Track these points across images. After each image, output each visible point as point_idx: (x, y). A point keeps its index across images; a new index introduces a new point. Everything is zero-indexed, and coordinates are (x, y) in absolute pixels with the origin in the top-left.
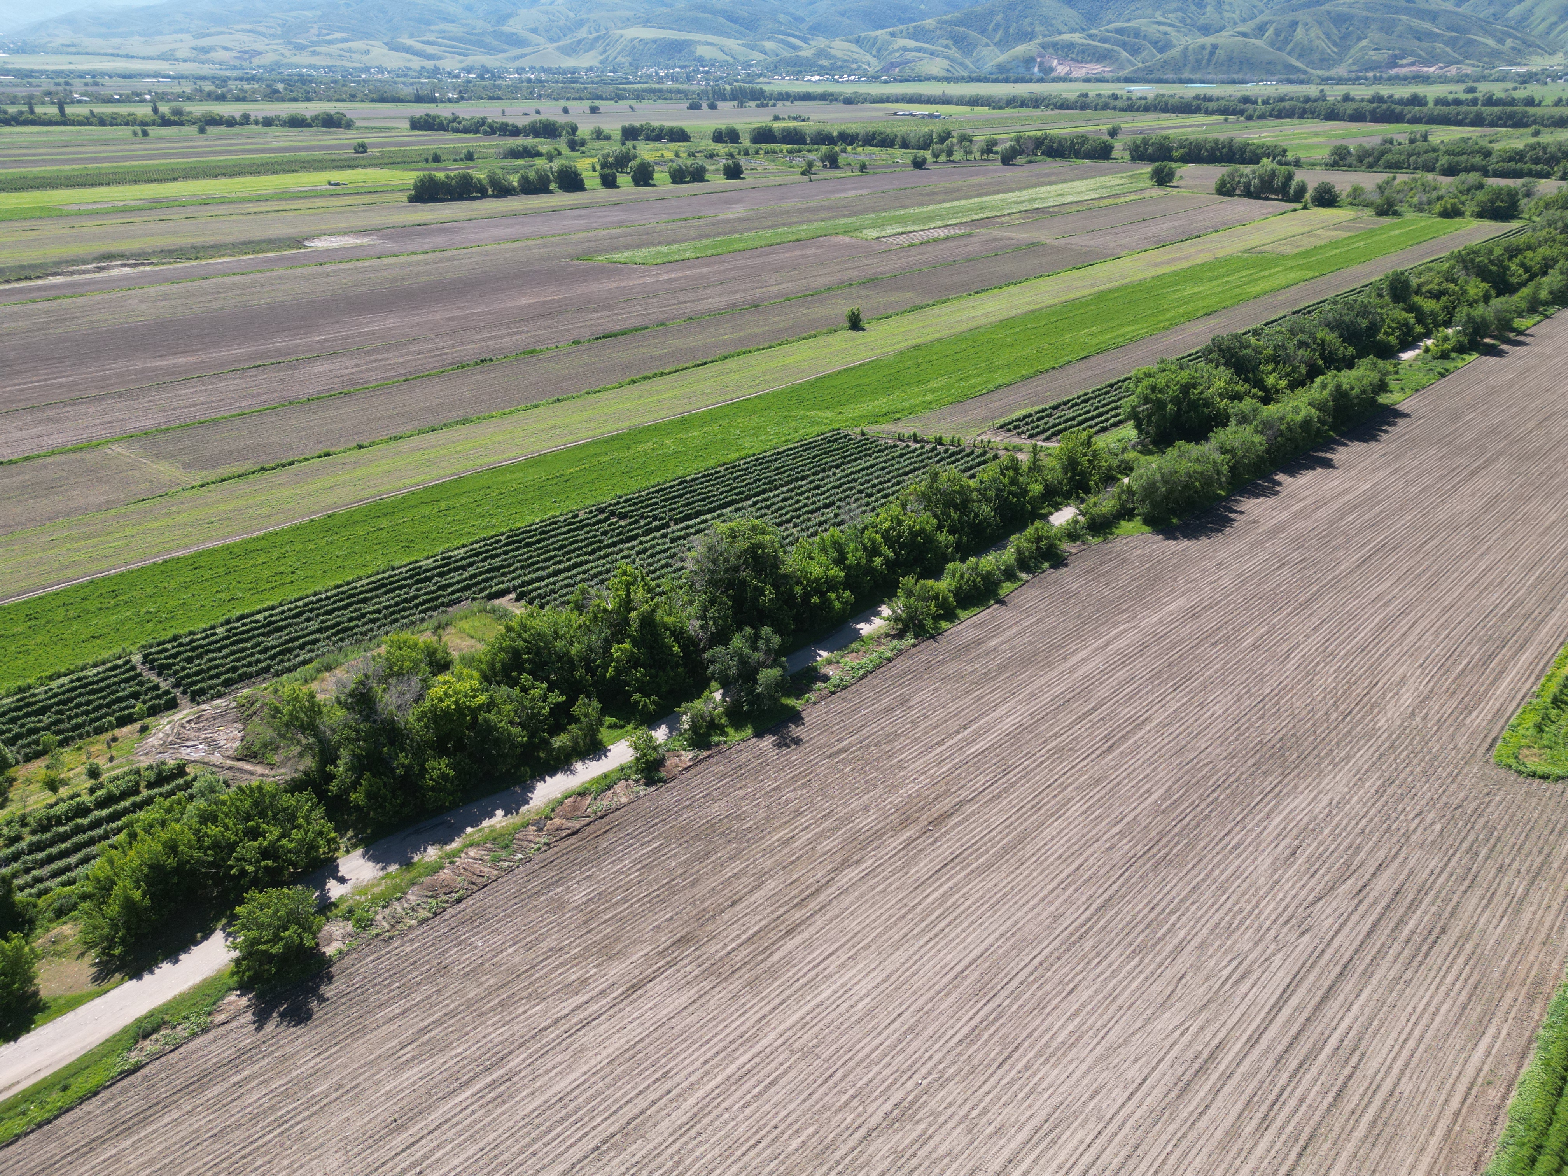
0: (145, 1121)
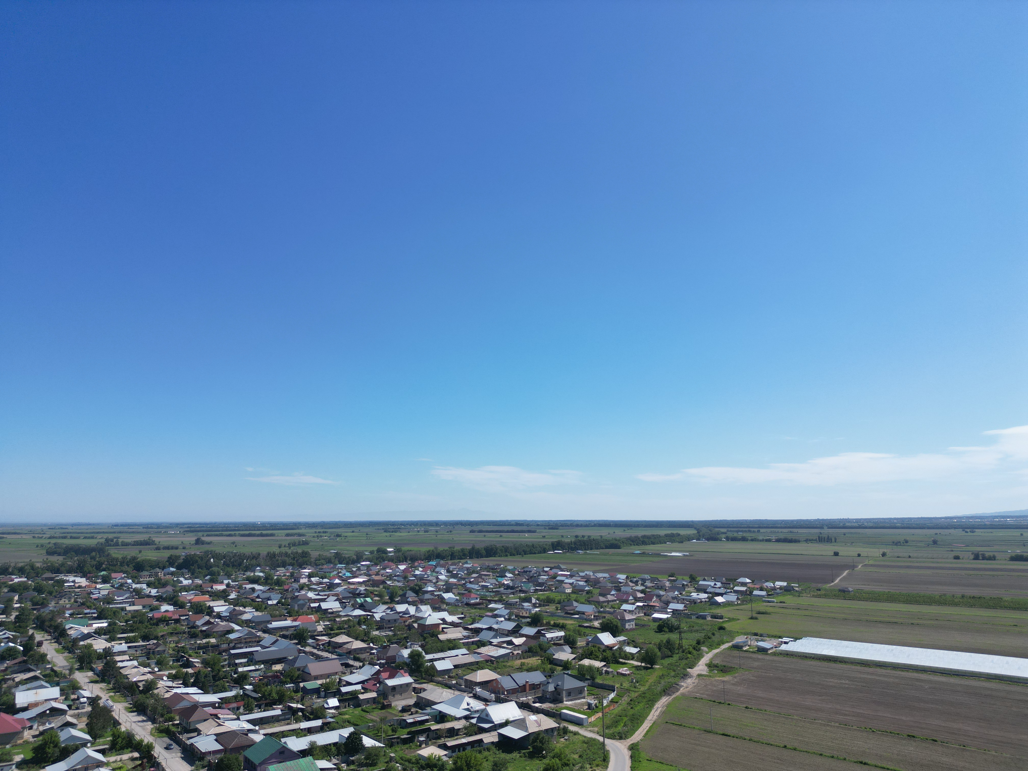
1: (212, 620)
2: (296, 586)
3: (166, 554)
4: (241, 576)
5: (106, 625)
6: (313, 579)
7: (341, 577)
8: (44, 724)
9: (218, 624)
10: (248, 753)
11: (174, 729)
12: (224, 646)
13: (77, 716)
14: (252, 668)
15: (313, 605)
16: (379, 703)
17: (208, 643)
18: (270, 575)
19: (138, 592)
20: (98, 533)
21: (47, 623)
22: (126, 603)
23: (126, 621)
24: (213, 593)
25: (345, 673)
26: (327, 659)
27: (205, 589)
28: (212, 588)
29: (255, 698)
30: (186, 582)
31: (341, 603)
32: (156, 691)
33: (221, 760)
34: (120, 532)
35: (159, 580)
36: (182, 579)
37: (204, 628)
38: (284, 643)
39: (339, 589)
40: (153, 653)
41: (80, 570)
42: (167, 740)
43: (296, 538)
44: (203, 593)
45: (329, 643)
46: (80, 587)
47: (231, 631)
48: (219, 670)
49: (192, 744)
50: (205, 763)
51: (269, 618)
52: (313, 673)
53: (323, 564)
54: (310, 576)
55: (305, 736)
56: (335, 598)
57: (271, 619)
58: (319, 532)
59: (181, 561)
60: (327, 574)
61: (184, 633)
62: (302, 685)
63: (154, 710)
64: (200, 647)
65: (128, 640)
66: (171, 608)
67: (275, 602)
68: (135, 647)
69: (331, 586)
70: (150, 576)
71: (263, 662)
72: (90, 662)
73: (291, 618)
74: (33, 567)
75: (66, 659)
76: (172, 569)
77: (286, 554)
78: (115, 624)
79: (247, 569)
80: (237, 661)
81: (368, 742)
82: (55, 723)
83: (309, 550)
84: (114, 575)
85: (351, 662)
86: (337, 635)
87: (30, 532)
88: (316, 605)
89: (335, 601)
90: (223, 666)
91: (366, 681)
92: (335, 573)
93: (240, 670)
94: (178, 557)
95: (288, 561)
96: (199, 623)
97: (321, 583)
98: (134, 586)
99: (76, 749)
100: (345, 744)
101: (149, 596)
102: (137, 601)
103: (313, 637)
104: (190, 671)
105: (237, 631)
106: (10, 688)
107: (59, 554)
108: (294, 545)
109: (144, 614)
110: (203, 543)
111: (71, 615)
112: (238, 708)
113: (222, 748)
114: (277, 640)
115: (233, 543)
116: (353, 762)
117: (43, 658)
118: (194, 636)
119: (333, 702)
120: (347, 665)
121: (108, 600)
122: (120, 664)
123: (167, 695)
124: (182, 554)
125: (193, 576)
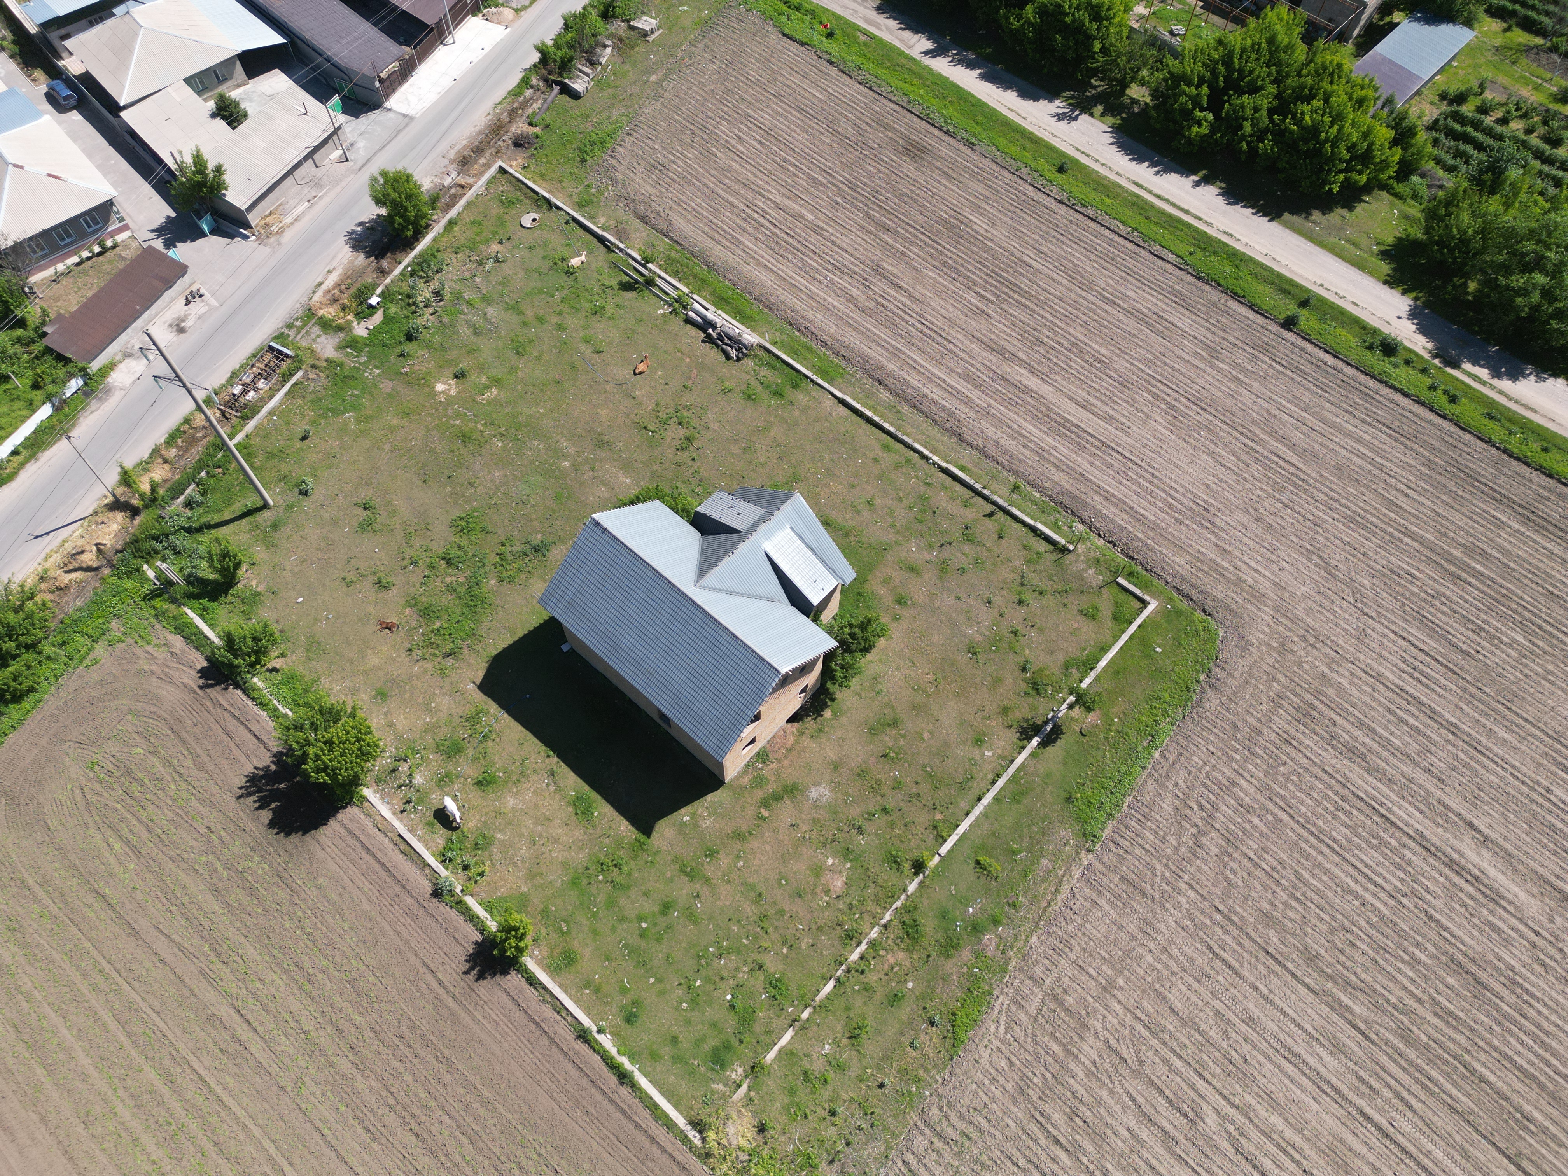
0: (1540, 529)
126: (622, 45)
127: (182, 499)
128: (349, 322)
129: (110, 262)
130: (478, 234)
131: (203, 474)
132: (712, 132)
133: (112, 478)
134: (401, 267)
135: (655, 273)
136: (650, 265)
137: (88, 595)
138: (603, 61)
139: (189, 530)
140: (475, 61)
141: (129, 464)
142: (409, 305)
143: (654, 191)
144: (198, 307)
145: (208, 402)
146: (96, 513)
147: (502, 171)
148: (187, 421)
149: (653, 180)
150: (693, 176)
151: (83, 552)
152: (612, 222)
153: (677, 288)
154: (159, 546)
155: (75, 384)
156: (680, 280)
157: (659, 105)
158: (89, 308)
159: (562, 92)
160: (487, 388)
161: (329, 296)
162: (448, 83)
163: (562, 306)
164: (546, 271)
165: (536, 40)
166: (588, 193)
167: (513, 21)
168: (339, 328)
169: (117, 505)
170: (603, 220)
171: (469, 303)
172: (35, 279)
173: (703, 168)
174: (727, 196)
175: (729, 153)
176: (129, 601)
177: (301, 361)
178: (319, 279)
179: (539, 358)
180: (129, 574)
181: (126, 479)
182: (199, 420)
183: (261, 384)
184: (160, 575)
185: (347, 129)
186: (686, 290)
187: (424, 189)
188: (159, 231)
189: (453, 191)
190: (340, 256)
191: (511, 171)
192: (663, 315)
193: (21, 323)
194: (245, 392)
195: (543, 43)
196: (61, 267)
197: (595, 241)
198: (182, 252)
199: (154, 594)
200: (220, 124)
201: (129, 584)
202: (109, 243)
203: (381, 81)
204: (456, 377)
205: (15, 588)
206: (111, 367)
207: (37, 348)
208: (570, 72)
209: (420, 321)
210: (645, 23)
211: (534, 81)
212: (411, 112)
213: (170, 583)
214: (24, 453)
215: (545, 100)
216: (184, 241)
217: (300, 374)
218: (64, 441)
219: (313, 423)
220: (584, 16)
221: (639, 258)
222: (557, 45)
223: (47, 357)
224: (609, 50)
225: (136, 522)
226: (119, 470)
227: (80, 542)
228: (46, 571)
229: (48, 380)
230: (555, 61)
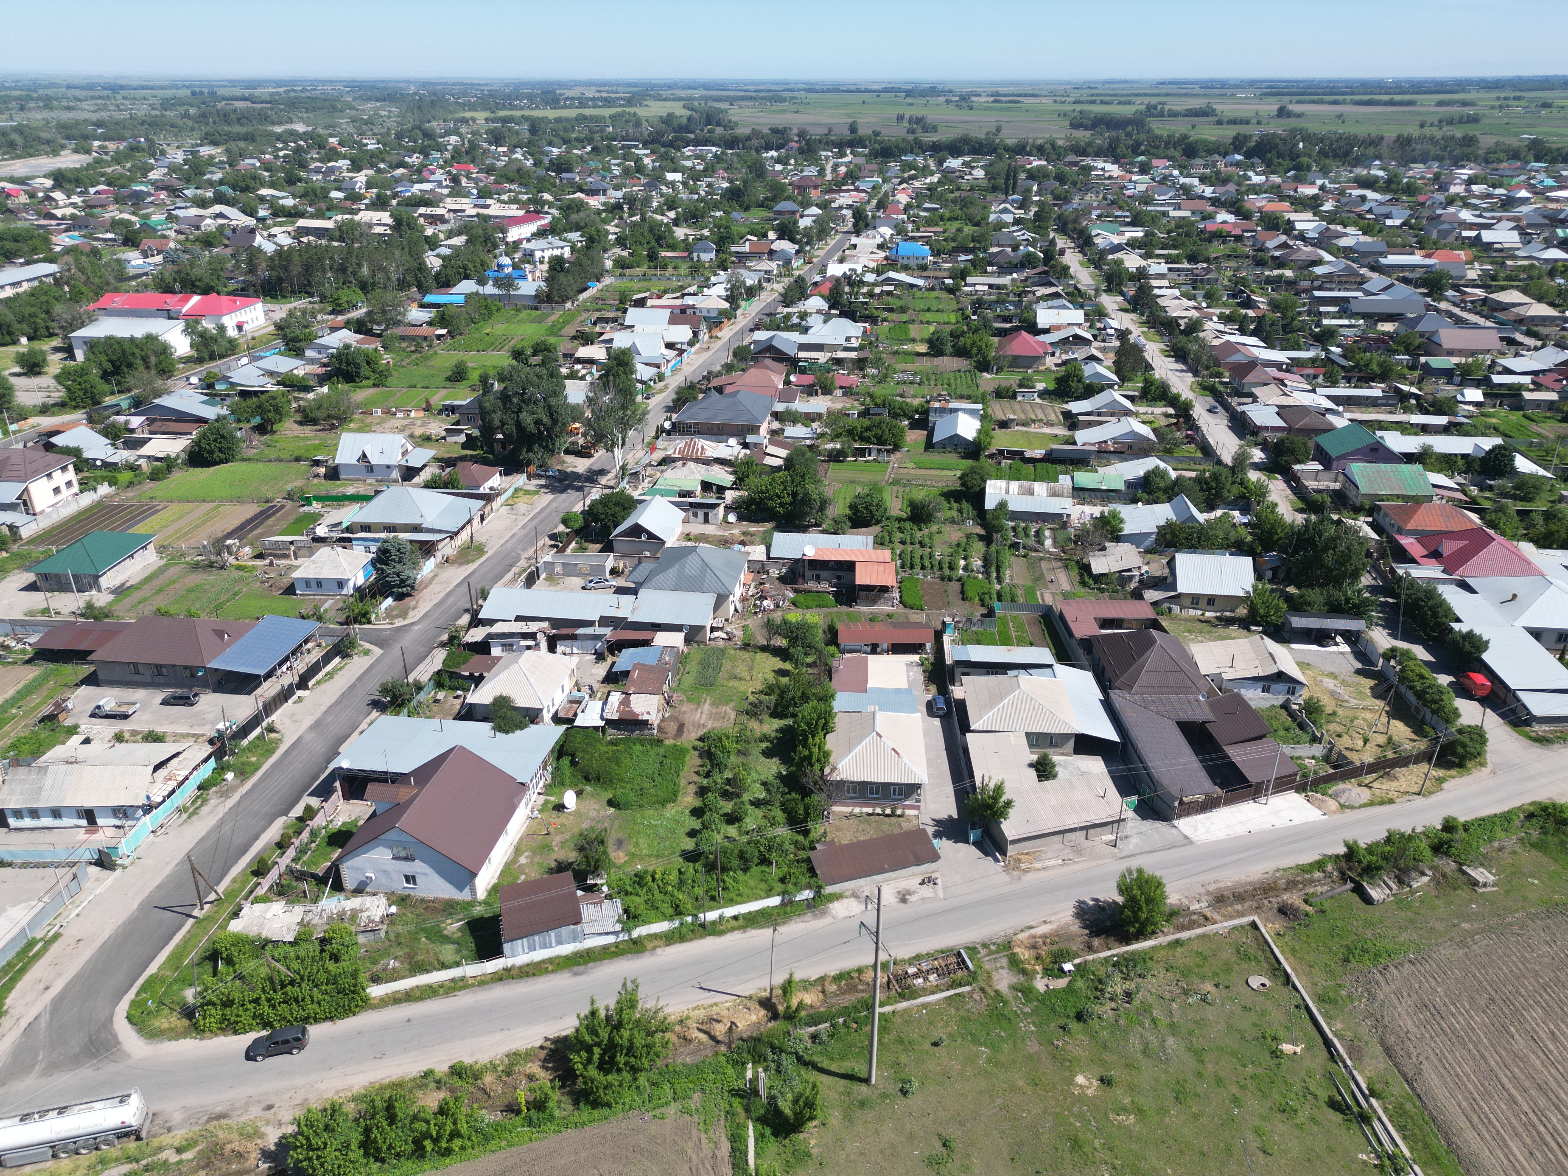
1: (1291, 243)
2: (1440, 197)
3: (1230, 132)
4: (1346, 174)
5: (1141, 234)
6: (1474, 188)
7: (1534, 186)
8: (1067, 352)
9: (1299, 249)
10: (1322, 440)
11: (1221, 388)
12: (1305, 284)
13: (1104, 350)
14: (1345, 322)
15: (1465, 233)
16: (1559, 410)
17: (1281, 276)
18: (1395, 176)
19: (1186, 190)
20: (1137, 95)
21: (1070, 226)
22: (1169, 205)
23: (1168, 232)
24: (1296, 199)
25: (1504, 354)
26: (1476, 326)
27: (1285, 192)
28: (1296, 191)
29: (1343, 367)
30: (1256, 179)
31: (1523, 233)
32: (1201, 335)
33: (1281, 441)
34: (1167, 95)
35: (1218, 173)
36: (1251, 173)
37: (1277, 254)
38: (1403, 291)
39: (1525, 209)
40: (1202, 281)
41: (1112, 153)
42: (1211, 401)
43: (1455, 110)
44: (1282, 198)
45: (1485, 301)
46: (1110, 178)
47: (1319, 262)
48: (1293, 319)
49: (1244, 412)
50: (1260, 439)
51: (1383, 247)
52: (1447, 344)
53: (1500, 161)
54: (1471, 181)
55: (1416, 434)
56: (1514, 224)
57: (1385, 249)
58: (1505, 99)
59: (1252, 144)
60: (1506, 180)
61: (1247, 257)
62: (1423, 359)
63: (1197, 360)
64: (1268, 281)
65: (1169, 259)
66: (1231, 218)
67: (1398, 222)
68: (1178, 270)
69: (1508, 203)
70: (1205, 166)
71: (1364, 316)
72: (1120, 284)
73: (1423, 252)
74: (1053, 146)
75: (1092, 275)
76: (1238, 157)
77: (1432, 140)
78: (1154, 234)
79: (1357, 162)
80: (1322, 309)
81: (1523, 464)
82: (1079, 354)
83: (1477, 133)
84: (1155, 162)
85: (1519, 337)
86: (1503, 288)
87: (1052, 94)
88: (1473, 233)
89: (1512, 229)
90: (1300, 314)
91: (1543, 372)
92: (1523, 178)
93: (1326, 322)
94: (1246, 138)
95: (1432, 153)
96: (1270, 244)
97: (1489, 196)
98: (1182, 180)
99: (1101, 390)
100: (1482, 459)
101: (1202, 198)
102: (1185, 203)
103: (1456, 288)
104: (1251, 313)
105: (1329, 262)
106: (1031, 303)
107: (1086, 128)
108: (1450, 122)
109: (1193, 224)
110: (1289, 115)
111: (1099, 217)
112: (1315, 377)
113: (1284, 425)
114: (1392, 285)
115: (1340, 116)
116: (1491, 488)
117: (1064, 272)
118: (1260, 263)
119: (1474, 394)
120: (1511, 342)
121: (1146, 199)
122: (1156, 291)
123: (1216, 342)
124: (1255, 132)
125: (1270, 169)
126: (1441, 880)
127: (812, 1029)
128: (1035, 972)
129: (890, 825)
130: (1198, 966)
131: (841, 1020)
132: (1517, 1010)
133: (779, 979)
134: (1109, 953)
135: (1375, 1112)
136: (1373, 1101)
137: (698, 1059)
138: (1415, 885)
139: (799, 1059)
140: (1278, 826)
141: (797, 977)
142: (1096, 989)
143: (1415, 1030)
144: (926, 891)
145: (885, 966)
146: (750, 998)
147: (1254, 925)
148: (860, 971)
149: (1419, 1019)
150: (1472, 1042)
151: (719, 1021)
152: (1349, 1034)
153: (1396, 1145)
154: (770, 1056)
155: (807, 894)
156: (1404, 1138)
157: (1461, 953)
158: (855, 847)
159: (1353, 890)
160: (1125, 1110)
161: (1032, 941)
162: (1241, 830)
163: (1249, 1082)
164: (1250, 1038)
165: (1350, 838)
166: (1335, 992)
167: (1334, 812)
168: (1024, 972)
169: (766, 1004)
170: (1339, 1026)
171: (1154, 1021)
172: (836, 809)
173: (1489, 1040)
174: (1509, 1086)
175: (1532, 1043)
176: (719, 1085)
177: (975, 979)
178: (1033, 923)
179: (1196, 1117)
180: (735, 1063)
181: (787, 988)
182: (868, 976)
183: (932, 977)
184: (755, 1079)
185: (1130, 824)
186: (1407, 1154)
187: (1168, 901)
188: (938, 822)
189: (1195, 917)
190: (1061, 915)
191: (1263, 930)
192: (1365, 1163)
193: (806, 833)
194: (916, 976)
195: (1355, 842)
196: (857, 810)
197: (1321, 1041)
198: (943, 845)
199: (738, 1093)
200: (1033, 773)
201: (730, 1071)
202: (899, 812)
203: (1181, 803)
204: (1102, 1080)
205: (661, 1015)
206: (838, 897)
207: (803, 854)
208: (1372, 877)
209: (1098, 1009)
210: (1480, 874)
211: (1329, 868)
212: (1194, 837)
213: (755, 1092)
214: (741, 921)
215: (1333, 889)
216: (949, 839)
217: (967, 989)
218: (771, 930)
219: (951, 1036)
220: (1410, 838)
221: (1364, 1086)
222: (1370, 849)
223: (804, 865)
224: (1426, 879)
225: (770, 1025)
226: (787, 976)
227: (725, 1013)
228: (688, 1018)
229: (793, 880)
230: (1360, 862)
